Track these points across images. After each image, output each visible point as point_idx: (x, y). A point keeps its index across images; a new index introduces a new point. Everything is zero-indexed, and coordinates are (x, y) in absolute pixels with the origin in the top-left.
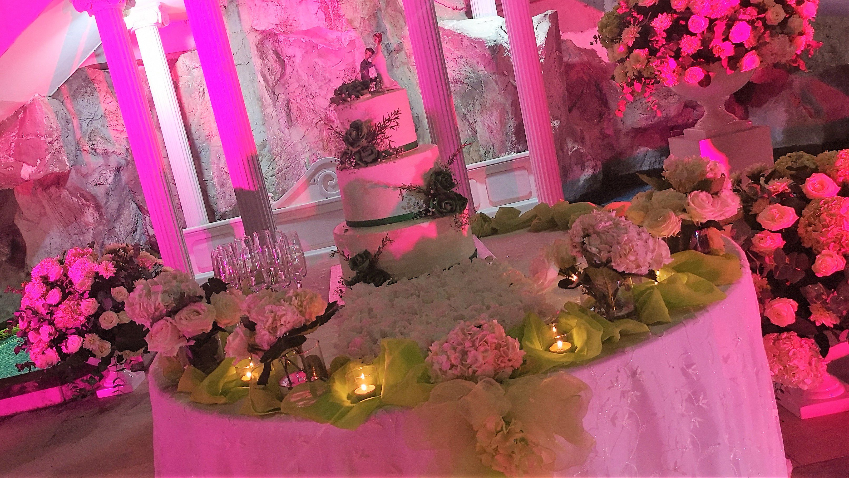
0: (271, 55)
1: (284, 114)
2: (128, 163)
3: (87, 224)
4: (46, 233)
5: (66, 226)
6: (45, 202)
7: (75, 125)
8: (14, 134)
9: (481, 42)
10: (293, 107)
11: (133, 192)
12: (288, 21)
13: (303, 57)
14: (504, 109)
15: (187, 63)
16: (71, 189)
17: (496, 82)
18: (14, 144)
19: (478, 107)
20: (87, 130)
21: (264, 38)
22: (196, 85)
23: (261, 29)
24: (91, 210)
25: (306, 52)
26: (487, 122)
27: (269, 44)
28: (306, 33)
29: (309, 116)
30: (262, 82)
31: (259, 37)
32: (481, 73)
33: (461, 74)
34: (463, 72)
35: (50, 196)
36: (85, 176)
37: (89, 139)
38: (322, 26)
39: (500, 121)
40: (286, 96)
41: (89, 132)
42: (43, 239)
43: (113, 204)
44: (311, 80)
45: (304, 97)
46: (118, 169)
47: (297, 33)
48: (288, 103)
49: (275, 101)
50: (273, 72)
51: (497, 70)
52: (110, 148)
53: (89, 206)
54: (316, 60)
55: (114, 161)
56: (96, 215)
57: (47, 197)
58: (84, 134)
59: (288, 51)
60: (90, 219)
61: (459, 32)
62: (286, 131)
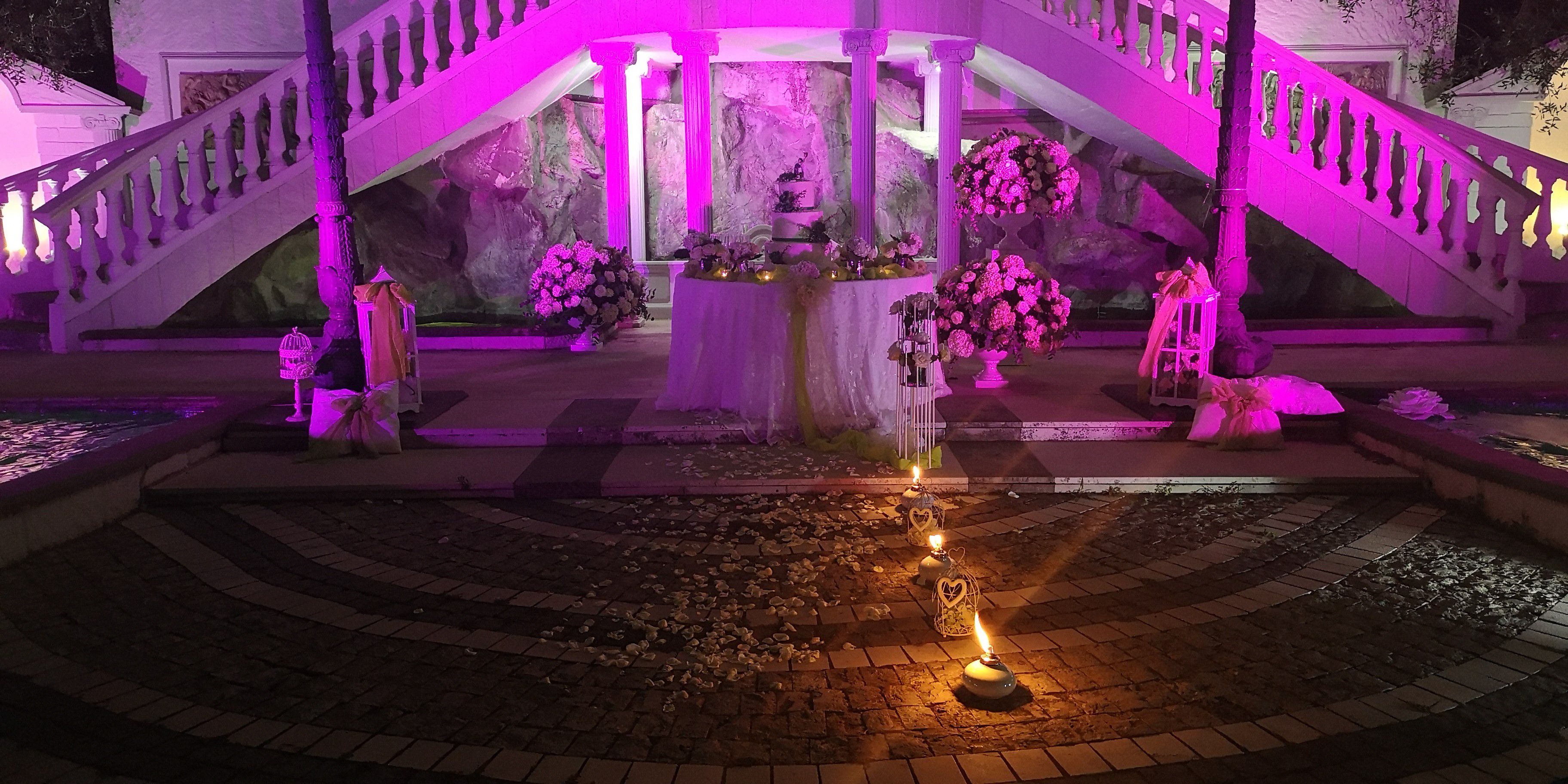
0: (735, 122)
1: (734, 179)
2: (578, 193)
3: (531, 242)
4: (490, 242)
5: (509, 239)
6: (497, 212)
7: (542, 147)
8: (495, 145)
9: (920, 154)
10: (744, 174)
11: (576, 221)
12: (757, 94)
13: (763, 129)
14: (931, 216)
15: (657, 114)
16: (527, 206)
17: (929, 191)
18: (494, 154)
19: (910, 210)
20: (550, 155)
21: (732, 105)
22: (660, 135)
23: (730, 96)
24: (537, 229)
25: (768, 125)
26: (915, 225)
27: (734, 111)
28: (770, 108)
29: (757, 185)
30: (721, 145)
31: (727, 103)
32: (916, 180)
33: (900, 177)
34: (902, 177)
35: (505, 207)
36: (540, 196)
37: (551, 163)
38: (788, 106)
39: (926, 226)
40: (739, 162)
41: (552, 157)
42: (485, 247)
43: (558, 228)
44: (766, 153)
45: (757, 167)
46: (569, 197)
47: (763, 107)
48: (740, 169)
49: (728, 165)
50: (732, 138)
51: (930, 180)
52: (567, 176)
53: (536, 225)
54: (775, 134)
55: (567, 188)
56: (541, 235)
57: (501, 207)
58: (546, 158)
59: (751, 121)
60: (534, 237)
61: (904, 140)
62: (733, 195)
